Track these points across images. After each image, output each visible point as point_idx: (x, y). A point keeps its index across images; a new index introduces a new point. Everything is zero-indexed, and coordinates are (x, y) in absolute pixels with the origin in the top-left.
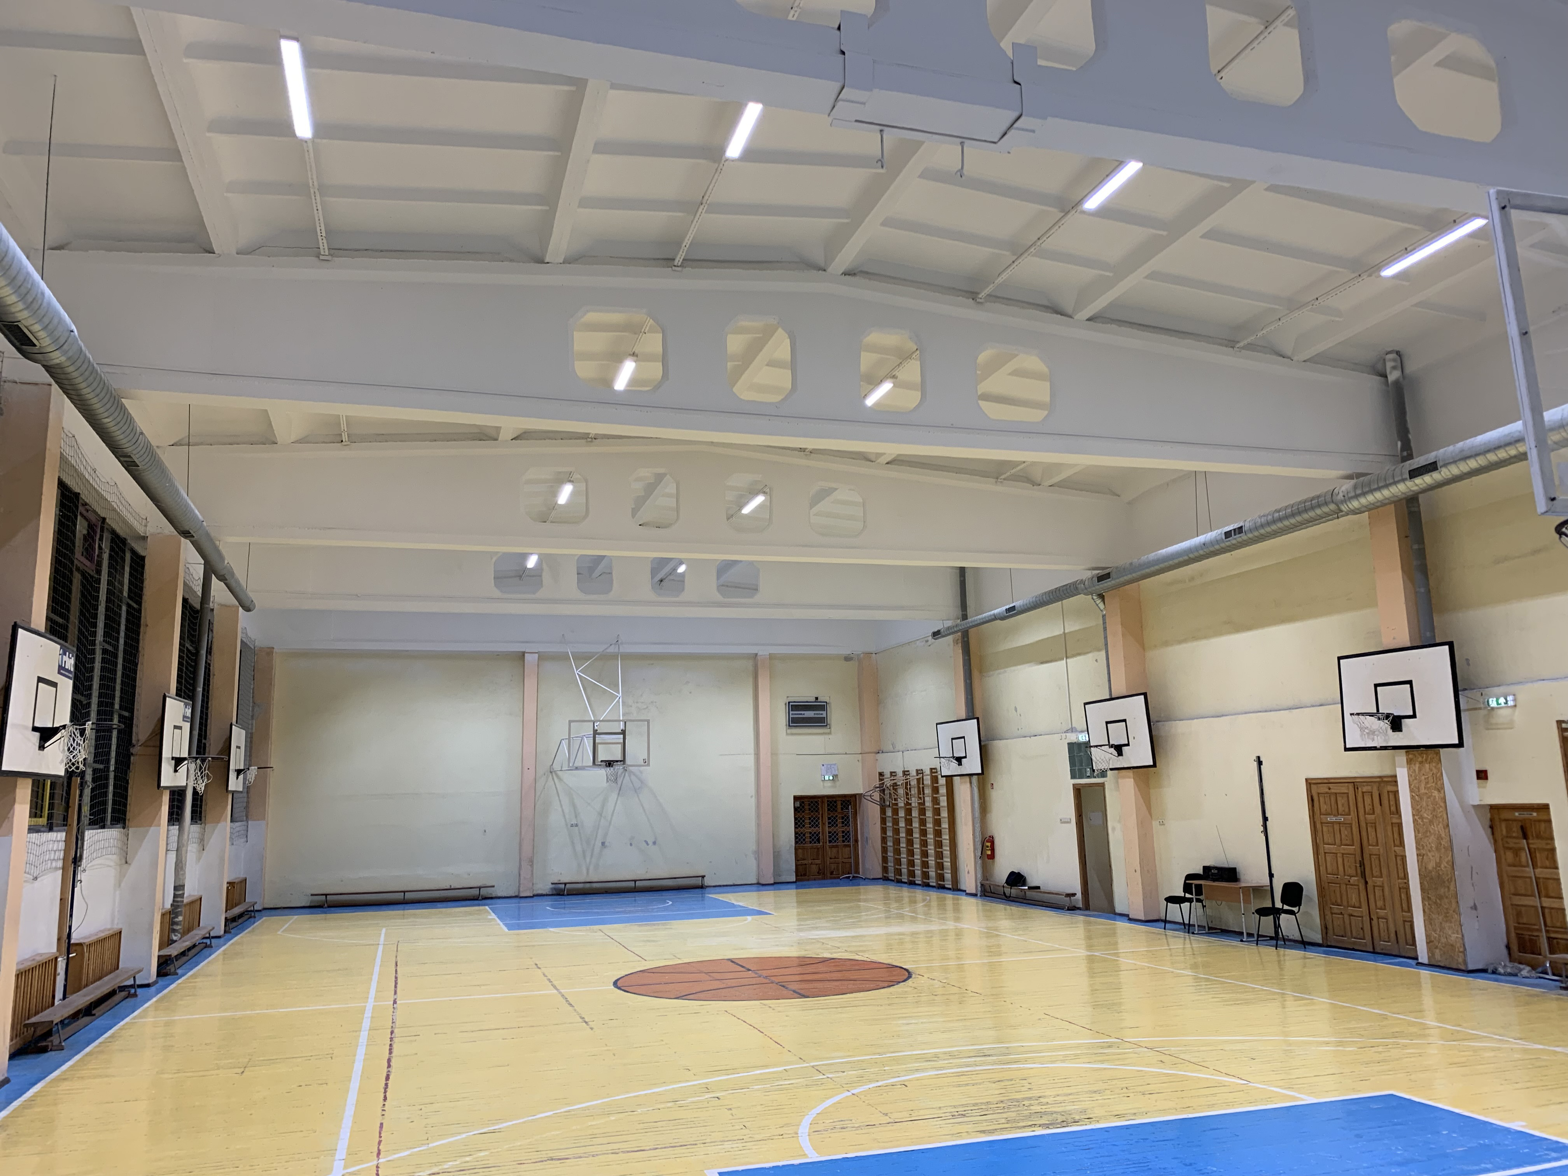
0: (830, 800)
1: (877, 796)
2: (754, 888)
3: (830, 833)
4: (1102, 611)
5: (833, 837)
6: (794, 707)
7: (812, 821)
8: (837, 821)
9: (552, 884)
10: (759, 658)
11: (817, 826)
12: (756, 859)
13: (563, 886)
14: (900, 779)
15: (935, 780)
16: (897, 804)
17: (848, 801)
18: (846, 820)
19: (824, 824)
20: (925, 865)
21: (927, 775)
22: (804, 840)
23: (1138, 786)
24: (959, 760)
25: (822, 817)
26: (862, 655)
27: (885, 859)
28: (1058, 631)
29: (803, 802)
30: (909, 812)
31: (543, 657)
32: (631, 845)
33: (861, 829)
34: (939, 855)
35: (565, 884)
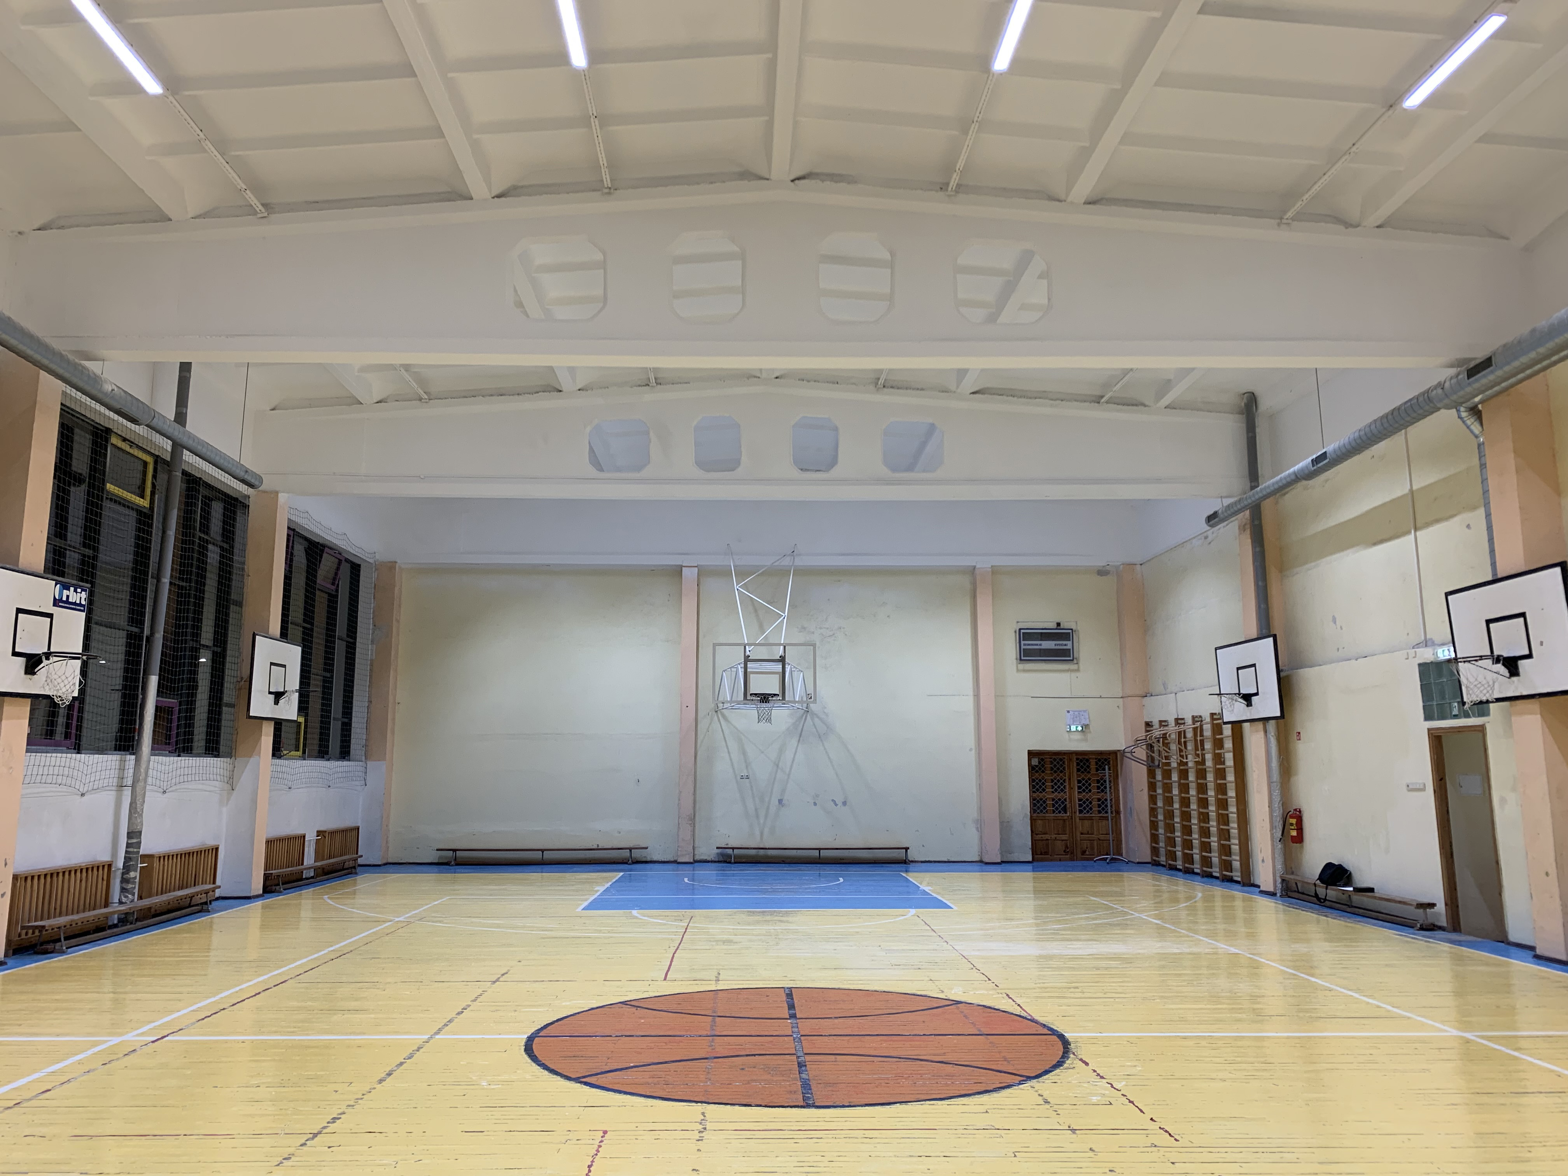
0: (1080, 757)
1: (1141, 753)
2: (976, 867)
3: (1080, 800)
4: (1477, 437)
5: (1085, 806)
6: (1025, 635)
7: (1056, 784)
8: (1090, 785)
9: (717, 848)
10: (977, 572)
11: (1062, 790)
12: (977, 829)
13: (730, 851)
14: (1172, 728)
15: (1217, 729)
16: (1169, 764)
17: (1106, 760)
18: (1102, 785)
19: (1071, 788)
20: (1206, 847)
21: (1207, 723)
22: (1045, 808)
23: (1545, 722)
24: (1248, 698)
25: (1070, 779)
26: (1122, 566)
27: (1154, 838)
28: (1400, 490)
29: (1042, 760)
30: (1184, 774)
31: (703, 572)
32: (815, 804)
33: (1123, 797)
34: (1225, 835)
35: (733, 849)
